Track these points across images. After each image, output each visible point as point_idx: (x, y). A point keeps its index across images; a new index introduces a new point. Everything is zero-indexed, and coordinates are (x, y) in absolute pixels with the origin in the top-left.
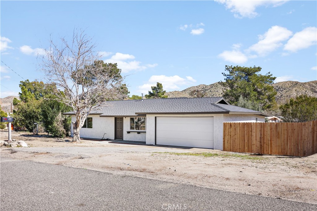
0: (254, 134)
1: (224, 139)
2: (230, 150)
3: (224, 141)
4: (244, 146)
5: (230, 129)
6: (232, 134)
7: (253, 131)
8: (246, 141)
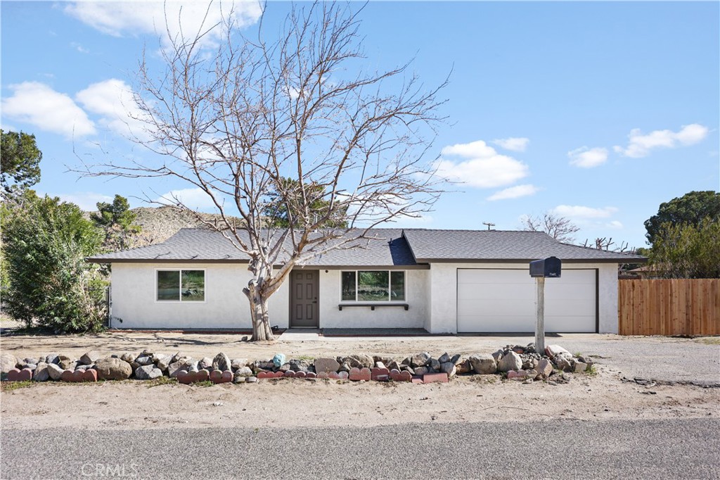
0: (675, 300)
1: (620, 311)
2: (633, 331)
3: (620, 317)
4: (659, 322)
5: (632, 292)
6: (637, 301)
7: (674, 294)
8: (662, 313)
